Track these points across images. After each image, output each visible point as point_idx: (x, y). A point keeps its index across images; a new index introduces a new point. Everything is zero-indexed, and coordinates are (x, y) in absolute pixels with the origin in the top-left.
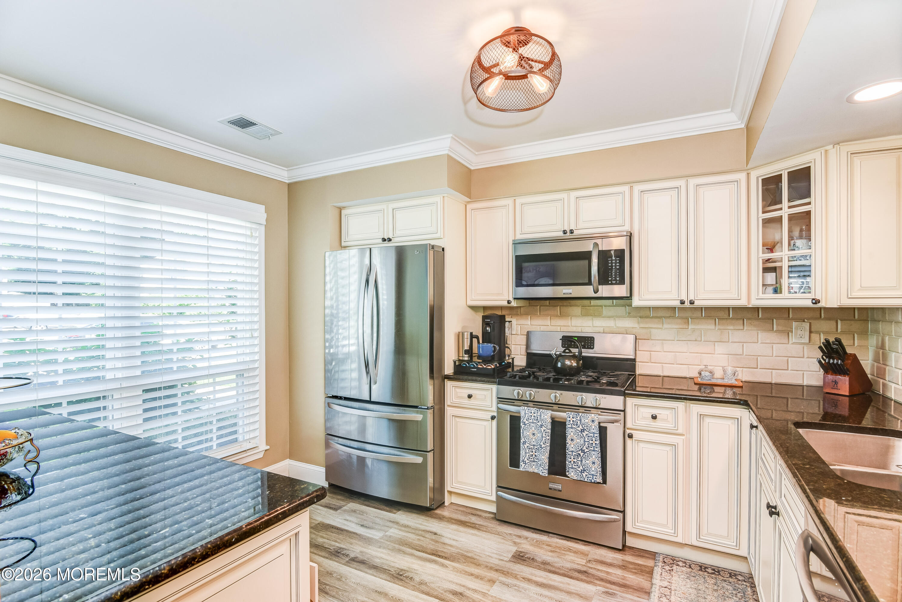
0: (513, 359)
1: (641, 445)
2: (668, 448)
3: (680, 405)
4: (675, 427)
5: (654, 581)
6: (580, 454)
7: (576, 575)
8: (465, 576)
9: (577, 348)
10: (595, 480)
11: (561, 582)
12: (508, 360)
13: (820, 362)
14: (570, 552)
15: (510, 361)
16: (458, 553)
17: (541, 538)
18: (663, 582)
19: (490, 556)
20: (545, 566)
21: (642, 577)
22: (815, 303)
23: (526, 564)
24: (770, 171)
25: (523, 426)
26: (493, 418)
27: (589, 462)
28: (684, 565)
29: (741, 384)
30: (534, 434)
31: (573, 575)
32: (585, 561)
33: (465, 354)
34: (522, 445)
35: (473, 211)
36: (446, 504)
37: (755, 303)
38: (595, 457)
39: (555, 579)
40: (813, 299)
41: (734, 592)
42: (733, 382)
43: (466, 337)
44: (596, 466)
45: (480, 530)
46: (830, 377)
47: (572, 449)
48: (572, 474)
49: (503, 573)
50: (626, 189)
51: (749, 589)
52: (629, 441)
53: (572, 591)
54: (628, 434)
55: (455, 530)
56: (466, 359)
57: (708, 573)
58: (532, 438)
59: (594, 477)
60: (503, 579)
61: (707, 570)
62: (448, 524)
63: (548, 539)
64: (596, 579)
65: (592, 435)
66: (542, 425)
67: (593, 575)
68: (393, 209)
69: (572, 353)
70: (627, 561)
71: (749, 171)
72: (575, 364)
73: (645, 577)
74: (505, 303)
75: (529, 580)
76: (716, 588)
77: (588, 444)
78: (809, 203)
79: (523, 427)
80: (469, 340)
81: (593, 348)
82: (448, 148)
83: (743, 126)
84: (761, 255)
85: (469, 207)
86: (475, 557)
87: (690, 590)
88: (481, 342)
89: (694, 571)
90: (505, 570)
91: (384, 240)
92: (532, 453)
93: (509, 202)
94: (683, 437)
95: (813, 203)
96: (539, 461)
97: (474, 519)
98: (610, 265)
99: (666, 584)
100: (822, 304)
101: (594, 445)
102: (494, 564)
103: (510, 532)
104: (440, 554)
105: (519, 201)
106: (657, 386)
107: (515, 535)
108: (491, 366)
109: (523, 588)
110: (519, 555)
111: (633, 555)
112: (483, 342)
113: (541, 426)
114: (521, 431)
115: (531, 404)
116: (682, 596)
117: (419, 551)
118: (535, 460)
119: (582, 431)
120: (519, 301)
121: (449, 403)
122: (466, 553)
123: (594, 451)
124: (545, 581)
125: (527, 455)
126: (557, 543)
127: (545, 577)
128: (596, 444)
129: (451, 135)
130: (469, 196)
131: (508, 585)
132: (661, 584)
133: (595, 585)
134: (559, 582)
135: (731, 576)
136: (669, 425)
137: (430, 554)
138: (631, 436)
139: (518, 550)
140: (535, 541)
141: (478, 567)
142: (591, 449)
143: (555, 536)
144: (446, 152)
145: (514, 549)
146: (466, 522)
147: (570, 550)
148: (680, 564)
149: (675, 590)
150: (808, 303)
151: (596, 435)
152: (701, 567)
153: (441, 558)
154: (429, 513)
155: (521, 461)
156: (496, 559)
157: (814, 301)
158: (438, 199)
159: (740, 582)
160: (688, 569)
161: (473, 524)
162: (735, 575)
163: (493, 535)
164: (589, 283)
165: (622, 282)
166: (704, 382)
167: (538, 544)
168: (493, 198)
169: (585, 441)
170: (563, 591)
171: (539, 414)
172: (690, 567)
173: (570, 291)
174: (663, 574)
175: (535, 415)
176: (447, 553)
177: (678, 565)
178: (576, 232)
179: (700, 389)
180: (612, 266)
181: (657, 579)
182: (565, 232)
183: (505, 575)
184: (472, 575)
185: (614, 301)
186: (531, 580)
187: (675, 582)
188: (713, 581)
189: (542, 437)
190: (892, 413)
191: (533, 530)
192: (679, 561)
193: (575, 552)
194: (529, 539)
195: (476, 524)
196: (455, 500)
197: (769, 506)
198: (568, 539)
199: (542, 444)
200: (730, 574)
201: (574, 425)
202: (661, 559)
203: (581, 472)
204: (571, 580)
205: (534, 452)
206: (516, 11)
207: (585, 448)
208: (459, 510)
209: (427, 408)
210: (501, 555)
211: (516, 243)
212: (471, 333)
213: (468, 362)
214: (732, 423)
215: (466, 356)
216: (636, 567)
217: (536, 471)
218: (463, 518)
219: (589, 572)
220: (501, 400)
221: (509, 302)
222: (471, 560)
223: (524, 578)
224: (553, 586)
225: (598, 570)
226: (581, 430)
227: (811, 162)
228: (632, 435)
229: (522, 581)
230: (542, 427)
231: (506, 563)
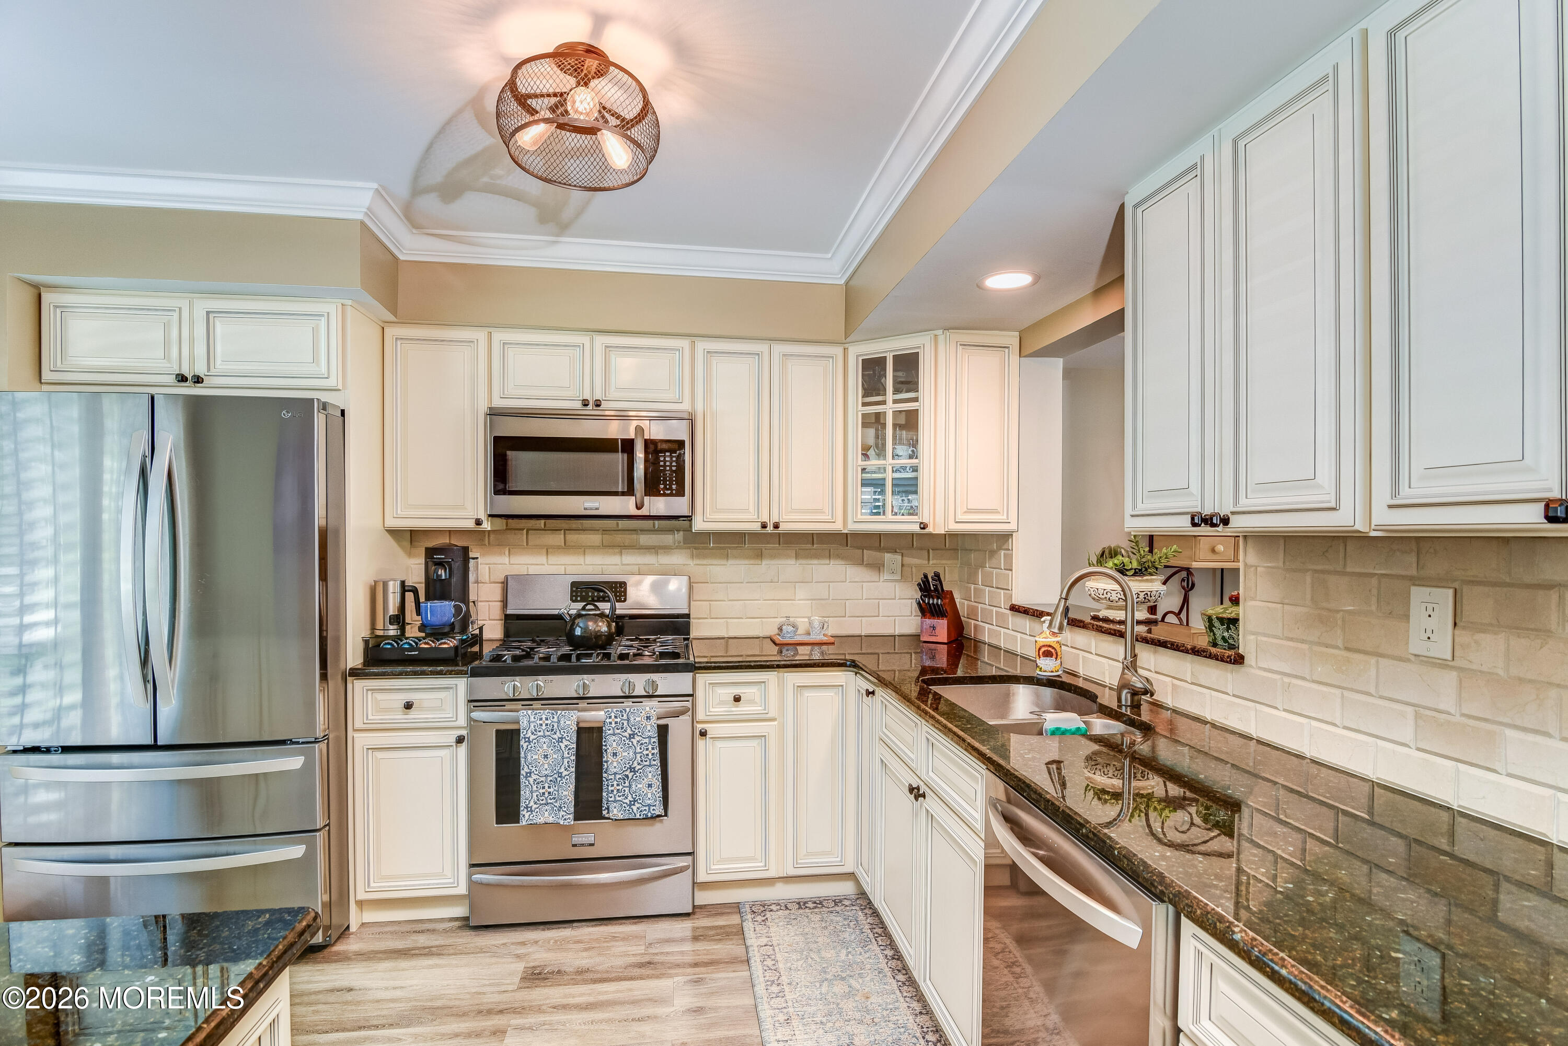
0: (481, 629)
1: (719, 744)
2: (755, 743)
3: (771, 677)
4: (765, 709)
5: (749, 942)
6: (627, 776)
7: (637, 972)
8: (443, 1042)
9: (609, 601)
10: (653, 812)
11: (618, 991)
12: (473, 630)
13: (919, 604)
14: (617, 941)
15: (477, 632)
16: (415, 1008)
17: (562, 934)
18: (761, 940)
19: (480, 993)
20: (583, 975)
21: (731, 943)
22: (924, 528)
23: (549, 984)
24: (873, 349)
25: (525, 745)
26: (460, 740)
27: (641, 786)
28: (778, 907)
29: (832, 640)
30: (546, 756)
31: (633, 974)
32: (643, 947)
33: (391, 623)
34: (522, 779)
35: (399, 342)
36: (353, 929)
37: (852, 527)
38: (652, 775)
39: (605, 990)
40: (921, 523)
41: (846, 923)
42: (821, 638)
43: (391, 589)
44: (654, 789)
45: (443, 955)
46: (929, 622)
47: (615, 770)
48: (615, 811)
49: (514, 1013)
50: (684, 343)
51: (860, 913)
52: (701, 743)
53: (639, 997)
54: (700, 731)
55: (390, 971)
56: (392, 633)
57: (810, 909)
58: (543, 764)
59: (652, 808)
60: (517, 1021)
61: (807, 905)
62: (371, 964)
63: (573, 932)
64: (669, 968)
65: (647, 740)
66: (562, 738)
67: (662, 963)
68: (208, 313)
69: (599, 610)
70: (703, 927)
71: (846, 346)
72: (604, 629)
73: (734, 942)
74: (470, 524)
75: (565, 1007)
76: (824, 925)
77: (641, 757)
78: (916, 400)
79: (525, 747)
80: (398, 596)
81: (625, 600)
82: (366, 210)
83: (842, 282)
84: (860, 462)
85: (390, 332)
86: (452, 1003)
87: (796, 938)
88: (422, 599)
89: (793, 911)
90: (517, 1006)
91: (182, 378)
92: (544, 791)
93: (480, 335)
94: (776, 723)
95: (921, 399)
96: (556, 801)
97: (422, 940)
98: (662, 463)
99: (764, 940)
100: (930, 530)
101: (650, 756)
102: (492, 1003)
103: (502, 942)
104: (375, 1023)
105: (499, 336)
106: (719, 654)
107: (513, 944)
108: (448, 644)
109: (559, 1023)
110: (533, 974)
111: (708, 916)
112: (428, 598)
113: (561, 740)
114: (522, 755)
115: (537, 704)
116: (789, 949)
117: (327, 1032)
118: (549, 801)
119: (632, 736)
120: (498, 520)
121: (358, 725)
122: (429, 1004)
123: (650, 766)
124: (591, 999)
125: (535, 795)
126: (590, 934)
127: (590, 992)
128: (653, 754)
129: (375, 186)
130: (394, 310)
131: (530, 1028)
132: (759, 943)
133: (671, 976)
134: (614, 992)
135: (836, 904)
136: (756, 709)
137: (353, 1031)
138: (703, 734)
139: (528, 966)
140: (552, 942)
141: (464, 1018)
142: (645, 763)
143: (583, 924)
144: (360, 217)
145: (520, 967)
146: (409, 950)
147: (614, 938)
148: (774, 907)
149: (779, 945)
150: (916, 528)
151: (653, 740)
152: (799, 903)
153: (380, 1029)
154: (320, 955)
155: (521, 809)
156: (493, 993)
157: (922, 526)
158: (331, 308)
159: (848, 908)
160: (785, 912)
161: (424, 948)
162: (841, 901)
163: (472, 955)
164: (630, 491)
165: (680, 493)
166: (787, 640)
167: (559, 946)
168: (450, 323)
169: (635, 753)
170: (624, 1003)
171: (555, 719)
172: (787, 908)
173: (596, 505)
174: (757, 929)
175: (549, 722)
176: (391, 1015)
177: (771, 911)
178: (604, 405)
179: (781, 652)
180: (665, 466)
181: (752, 940)
182: (585, 403)
183: (519, 1013)
184: (457, 1035)
185: (656, 522)
186: (568, 1005)
187: (774, 934)
188: (818, 917)
189: (563, 758)
190: (986, 660)
191: (542, 927)
192: (771, 905)
193: (623, 939)
194: (540, 943)
195: (432, 947)
196: (371, 916)
197: (911, 789)
198: (605, 922)
199: (562, 770)
200: (834, 901)
201: (618, 729)
202: (748, 910)
203: (630, 805)
204: (632, 982)
205: (546, 788)
206: (600, 21)
207: (635, 764)
208: (386, 933)
209: (313, 740)
210: (498, 985)
211: (494, 413)
212: (403, 583)
213: (397, 639)
214: (835, 693)
215: (391, 627)
216: (718, 931)
217: (551, 820)
218: (399, 944)
219: (655, 961)
220: (475, 703)
221: (478, 522)
222: (445, 1011)
223: (554, 1008)
224: (607, 1001)
225: (667, 953)
226: (630, 735)
227: (919, 347)
228: (706, 731)
229: (552, 1012)
230: (562, 742)
231: (513, 994)
